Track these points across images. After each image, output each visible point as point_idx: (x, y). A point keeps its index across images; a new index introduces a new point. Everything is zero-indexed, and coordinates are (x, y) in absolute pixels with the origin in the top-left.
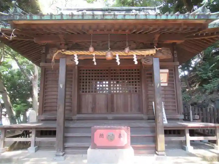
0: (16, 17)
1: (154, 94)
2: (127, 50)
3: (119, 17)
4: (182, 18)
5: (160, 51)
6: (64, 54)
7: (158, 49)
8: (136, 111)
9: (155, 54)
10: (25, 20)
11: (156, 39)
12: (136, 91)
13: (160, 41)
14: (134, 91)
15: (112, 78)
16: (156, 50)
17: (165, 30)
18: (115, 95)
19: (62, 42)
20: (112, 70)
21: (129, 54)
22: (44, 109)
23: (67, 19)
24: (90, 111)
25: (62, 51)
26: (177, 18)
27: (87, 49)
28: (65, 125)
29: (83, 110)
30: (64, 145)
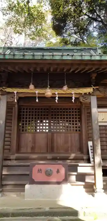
2: (65, 88)
3: (57, 58)
5: (98, 89)
6: (6, 91)
7: (95, 88)
8: (76, 151)
9: (92, 92)
11: (94, 78)
12: (76, 130)
14: (75, 130)
15: (52, 116)
16: (93, 89)
17: (100, 70)
18: (55, 134)
19: (3, 80)
20: (52, 109)
21: (67, 92)
23: (10, 59)
24: (29, 150)
25: (3, 88)
27: (28, 87)
28: (3, 164)
29: (22, 149)
30: (1, 183)
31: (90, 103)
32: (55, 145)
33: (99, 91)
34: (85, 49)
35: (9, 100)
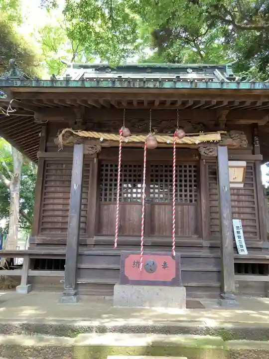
0: (16, 82)
1: (219, 206)
3: (167, 85)
4: (260, 88)
7: (223, 133)
8: (190, 233)
9: (220, 140)
10: (29, 87)
11: (224, 118)
12: (191, 201)
13: (229, 121)
14: (189, 201)
15: (152, 178)
16: (221, 134)
17: (236, 104)
18: (156, 206)
19: (77, 120)
22: (41, 227)
26: (253, 88)
28: (79, 251)
29: (104, 228)
30: (76, 281)
31: (217, 157)
32: (157, 223)
33: (232, 138)
34: (206, 67)
35: (87, 152)
